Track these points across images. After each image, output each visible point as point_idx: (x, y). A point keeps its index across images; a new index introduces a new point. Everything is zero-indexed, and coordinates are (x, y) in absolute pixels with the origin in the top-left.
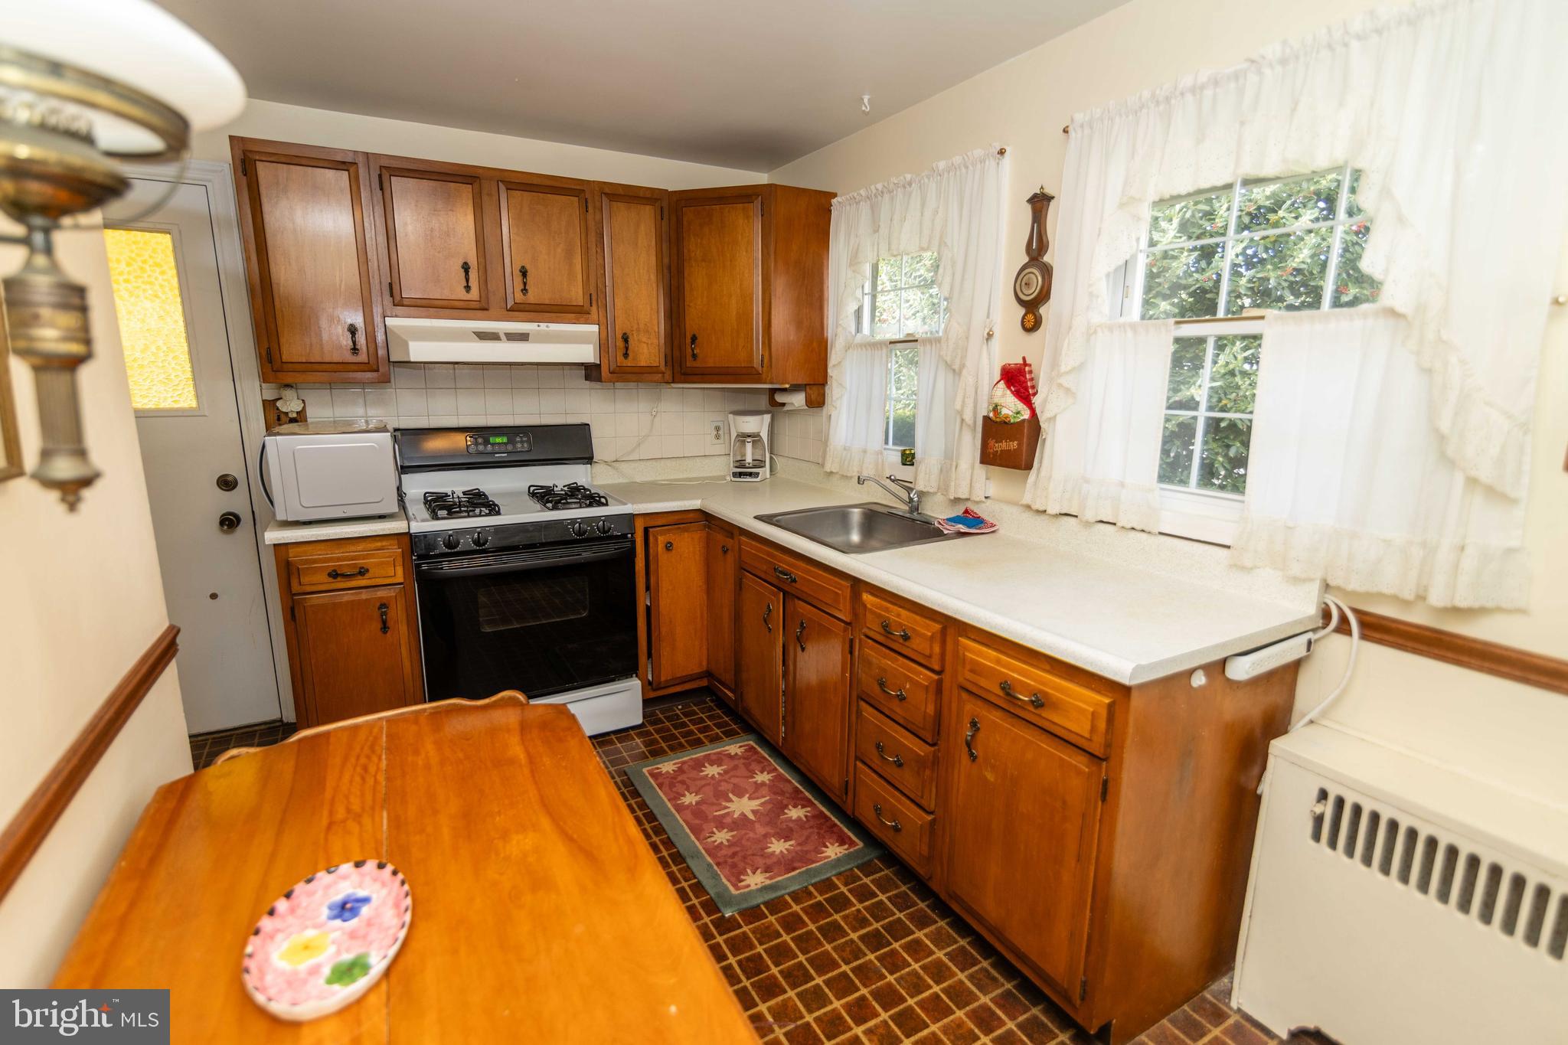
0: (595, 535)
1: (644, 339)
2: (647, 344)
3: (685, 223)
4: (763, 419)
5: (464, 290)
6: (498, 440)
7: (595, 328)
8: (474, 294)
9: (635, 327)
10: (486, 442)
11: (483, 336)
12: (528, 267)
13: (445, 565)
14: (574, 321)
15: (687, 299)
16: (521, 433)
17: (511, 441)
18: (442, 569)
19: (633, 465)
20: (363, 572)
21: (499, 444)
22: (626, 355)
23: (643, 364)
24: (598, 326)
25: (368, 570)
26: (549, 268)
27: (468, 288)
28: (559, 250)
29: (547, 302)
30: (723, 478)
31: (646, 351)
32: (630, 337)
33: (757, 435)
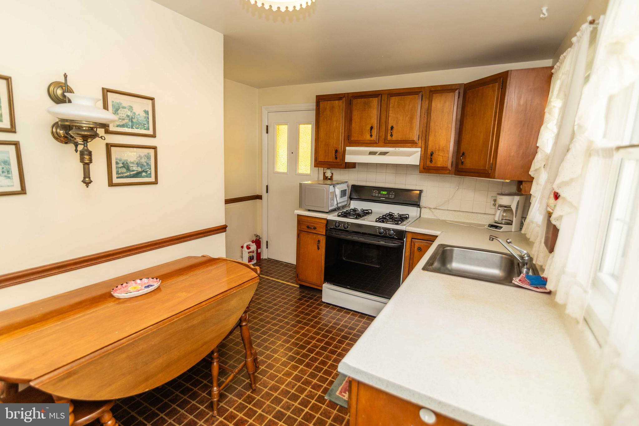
0: (386, 235)
1: (441, 154)
2: (443, 156)
3: (467, 98)
4: (514, 198)
5: (370, 137)
6: (384, 193)
7: (419, 149)
8: (374, 138)
9: (437, 148)
10: (379, 193)
11: (371, 153)
12: (394, 126)
13: (334, 232)
14: (410, 147)
15: (463, 135)
16: (393, 191)
17: (388, 194)
18: (332, 233)
19: (442, 211)
20: (315, 228)
21: (384, 194)
22: (431, 161)
23: (439, 166)
24: (420, 149)
25: (316, 228)
26: (402, 126)
27: (371, 136)
28: (407, 118)
29: (400, 139)
30: (484, 225)
31: (441, 159)
32: (435, 153)
33: (509, 207)
